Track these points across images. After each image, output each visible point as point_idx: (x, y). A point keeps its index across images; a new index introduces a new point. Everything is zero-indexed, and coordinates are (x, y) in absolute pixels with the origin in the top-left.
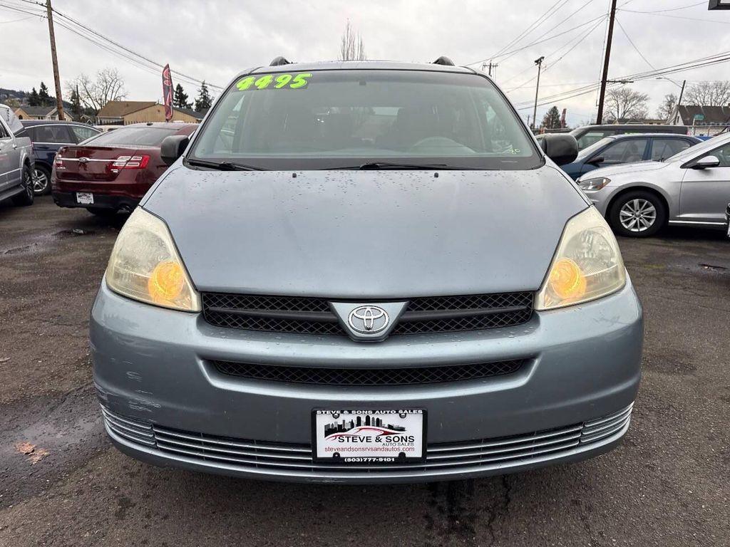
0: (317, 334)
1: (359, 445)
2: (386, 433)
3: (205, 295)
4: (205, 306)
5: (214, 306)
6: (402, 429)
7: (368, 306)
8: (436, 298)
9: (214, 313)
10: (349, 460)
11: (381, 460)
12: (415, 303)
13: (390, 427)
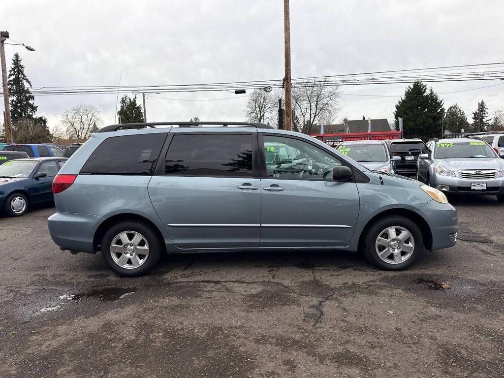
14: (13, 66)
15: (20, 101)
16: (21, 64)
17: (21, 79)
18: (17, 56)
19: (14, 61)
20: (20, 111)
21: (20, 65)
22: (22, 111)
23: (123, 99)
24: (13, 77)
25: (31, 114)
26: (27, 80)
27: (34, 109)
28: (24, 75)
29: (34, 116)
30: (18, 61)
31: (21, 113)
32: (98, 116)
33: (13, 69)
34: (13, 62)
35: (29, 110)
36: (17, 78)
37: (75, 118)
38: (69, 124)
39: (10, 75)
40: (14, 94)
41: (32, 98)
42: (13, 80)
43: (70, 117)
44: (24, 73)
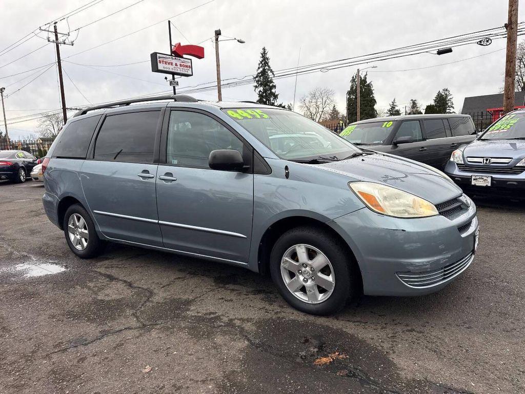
14: (262, 59)
15: (265, 91)
16: (267, 56)
17: (267, 71)
18: (264, 49)
19: (262, 55)
20: (265, 100)
21: (266, 58)
22: (267, 100)
23: (353, 77)
24: (261, 69)
25: (273, 102)
26: (272, 71)
27: (276, 97)
28: (269, 67)
30: (265, 54)
31: (266, 101)
32: (332, 99)
33: (261, 62)
34: (261, 56)
35: (272, 99)
36: (264, 70)
37: (312, 102)
38: (306, 109)
39: (259, 68)
40: (261, 85)
41: (275, 87)
42: (260, 73)
43: (307, 101)
44: (269, 64)
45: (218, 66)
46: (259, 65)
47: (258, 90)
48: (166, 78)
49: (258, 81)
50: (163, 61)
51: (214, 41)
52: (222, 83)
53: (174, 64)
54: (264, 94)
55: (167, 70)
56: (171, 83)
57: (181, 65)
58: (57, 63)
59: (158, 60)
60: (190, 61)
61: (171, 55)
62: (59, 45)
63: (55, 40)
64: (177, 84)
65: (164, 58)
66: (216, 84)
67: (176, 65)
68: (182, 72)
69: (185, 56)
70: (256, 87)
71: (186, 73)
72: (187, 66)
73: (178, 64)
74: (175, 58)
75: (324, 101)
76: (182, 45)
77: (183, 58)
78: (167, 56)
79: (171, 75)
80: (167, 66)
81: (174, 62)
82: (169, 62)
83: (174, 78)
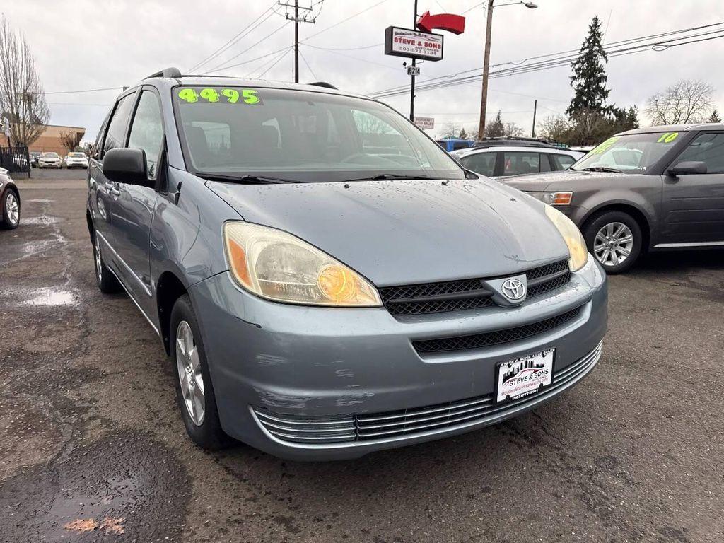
0: (477, 307)
1: (521, 384)
2: (535, 371)
3: (382, 290)
4: (385, 300)
5: (393, 298)
6: (543, 366)
7: (511, 280)
8: (535, 269)
9: (395, 304)
10: (515, 398)
11: (531, 392)
12: (531, 273)
13: (538, 366)
14: (590, 35)
15: (588, 85)
16: (599, 31)
17: (595, 53)
18: (596, 19)
19: (591, 28)
20: (585, 99)
21: (598, 33)
22: (589, 98)
24: (587, 51)
25: (600, 101)
26: (604, 54)
27: (604, 94)
28: (600, 46)
29: (603, 106)
30: (596, 27)
31: (587, 101)
33: (588, 40)
34: (590, 30)
35: (598, 97)
36: (591, 52)
37: (669, 104)
38: (657, 114)
39: (583, 49)
40: (583, 75)
41: (605, 78)
42: (584, 56)
43: (660, 103)
44: (601, 43)
45: (488, 44)
46: (584, 45)
47: (575, 84)
48: (405, 64)
49: (579, 69)
50: (400, 39)
51: (487, 7)
52: (491, 70)
53: (416, 43)
54: (586, 90)
55: (406, 51)
56: (409, 71)
57: (426, 45)
58: (294, 48)
59: (394, 37)
60: (441, 38)
61: (415, 30)
62: (299, 23)
63: (294, 17)
64: (418, 71)
65: (404, 34)
66: (482, 72)
67: (420, 44)
68: (427, 54)
69: (434, 31)
70: (574, 78)
71: (433, 55)
72: (435, 46)
73: (423, 44)
74: (419, 35)
75: (692, 102)
76: (432, 14)
77: (430, 33)
78: (409, 32)
79: (411, 59)
80: (407, 46)
81: (417, 39)
82: (409, 39)
83: (414, 64)
